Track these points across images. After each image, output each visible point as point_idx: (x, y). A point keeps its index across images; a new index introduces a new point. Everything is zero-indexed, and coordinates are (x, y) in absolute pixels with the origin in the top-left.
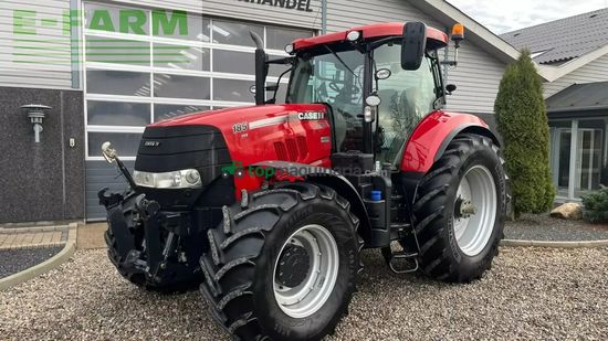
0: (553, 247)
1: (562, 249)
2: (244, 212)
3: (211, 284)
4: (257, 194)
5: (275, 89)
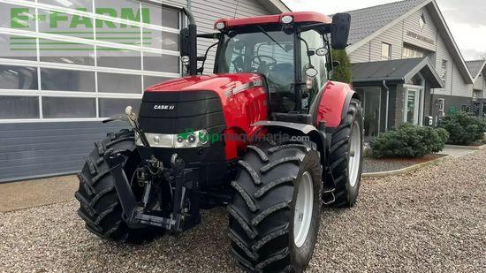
0: (373, 176)
1: (380, 177)
2: (269, 165)
3: (247, 228)
4: (271, 150)
5: (203, 59)
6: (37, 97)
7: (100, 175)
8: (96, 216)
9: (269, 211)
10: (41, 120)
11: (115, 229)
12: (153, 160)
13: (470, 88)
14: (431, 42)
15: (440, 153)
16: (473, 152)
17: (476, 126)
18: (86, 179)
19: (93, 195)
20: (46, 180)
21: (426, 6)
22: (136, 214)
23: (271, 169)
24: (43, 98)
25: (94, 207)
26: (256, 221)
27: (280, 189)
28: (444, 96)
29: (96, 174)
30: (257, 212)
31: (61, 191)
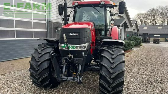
2: (115, 55)
3: (109, 79)
4: (113, 50)
5: (69, 16)
7: (41, 61)
8: (39, 78)
9: (118, 73)
11: (47, 83)
12: (70, 55)
13: (132, 28)
15: (133, 49)
17: (139, 40)
18: (34, 63)
19: (38, 70)
22: (61, 76)
23: (116, 57)
25: (39, 75)
26: (113, 77)
27: (121, 64)
29: (39, 61)
30: (113, 73)
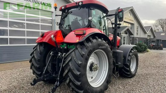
6: (8, 38)
10: (9, 45)
13: (147, 35)
14: (132, 21)
16: (143, 54)
20: (10, 63)
21: (131, 10)
24: (9, 38)
28: (138, 38)
31: (15, 66)
